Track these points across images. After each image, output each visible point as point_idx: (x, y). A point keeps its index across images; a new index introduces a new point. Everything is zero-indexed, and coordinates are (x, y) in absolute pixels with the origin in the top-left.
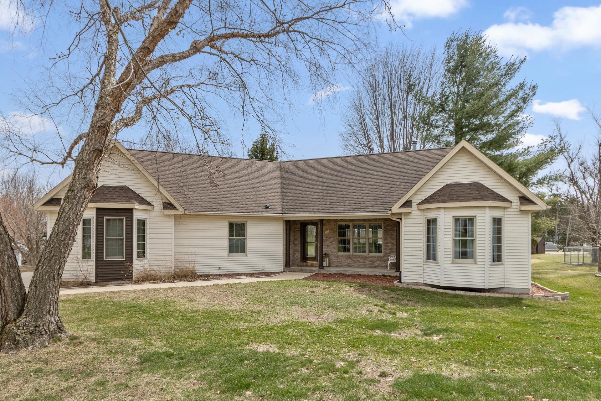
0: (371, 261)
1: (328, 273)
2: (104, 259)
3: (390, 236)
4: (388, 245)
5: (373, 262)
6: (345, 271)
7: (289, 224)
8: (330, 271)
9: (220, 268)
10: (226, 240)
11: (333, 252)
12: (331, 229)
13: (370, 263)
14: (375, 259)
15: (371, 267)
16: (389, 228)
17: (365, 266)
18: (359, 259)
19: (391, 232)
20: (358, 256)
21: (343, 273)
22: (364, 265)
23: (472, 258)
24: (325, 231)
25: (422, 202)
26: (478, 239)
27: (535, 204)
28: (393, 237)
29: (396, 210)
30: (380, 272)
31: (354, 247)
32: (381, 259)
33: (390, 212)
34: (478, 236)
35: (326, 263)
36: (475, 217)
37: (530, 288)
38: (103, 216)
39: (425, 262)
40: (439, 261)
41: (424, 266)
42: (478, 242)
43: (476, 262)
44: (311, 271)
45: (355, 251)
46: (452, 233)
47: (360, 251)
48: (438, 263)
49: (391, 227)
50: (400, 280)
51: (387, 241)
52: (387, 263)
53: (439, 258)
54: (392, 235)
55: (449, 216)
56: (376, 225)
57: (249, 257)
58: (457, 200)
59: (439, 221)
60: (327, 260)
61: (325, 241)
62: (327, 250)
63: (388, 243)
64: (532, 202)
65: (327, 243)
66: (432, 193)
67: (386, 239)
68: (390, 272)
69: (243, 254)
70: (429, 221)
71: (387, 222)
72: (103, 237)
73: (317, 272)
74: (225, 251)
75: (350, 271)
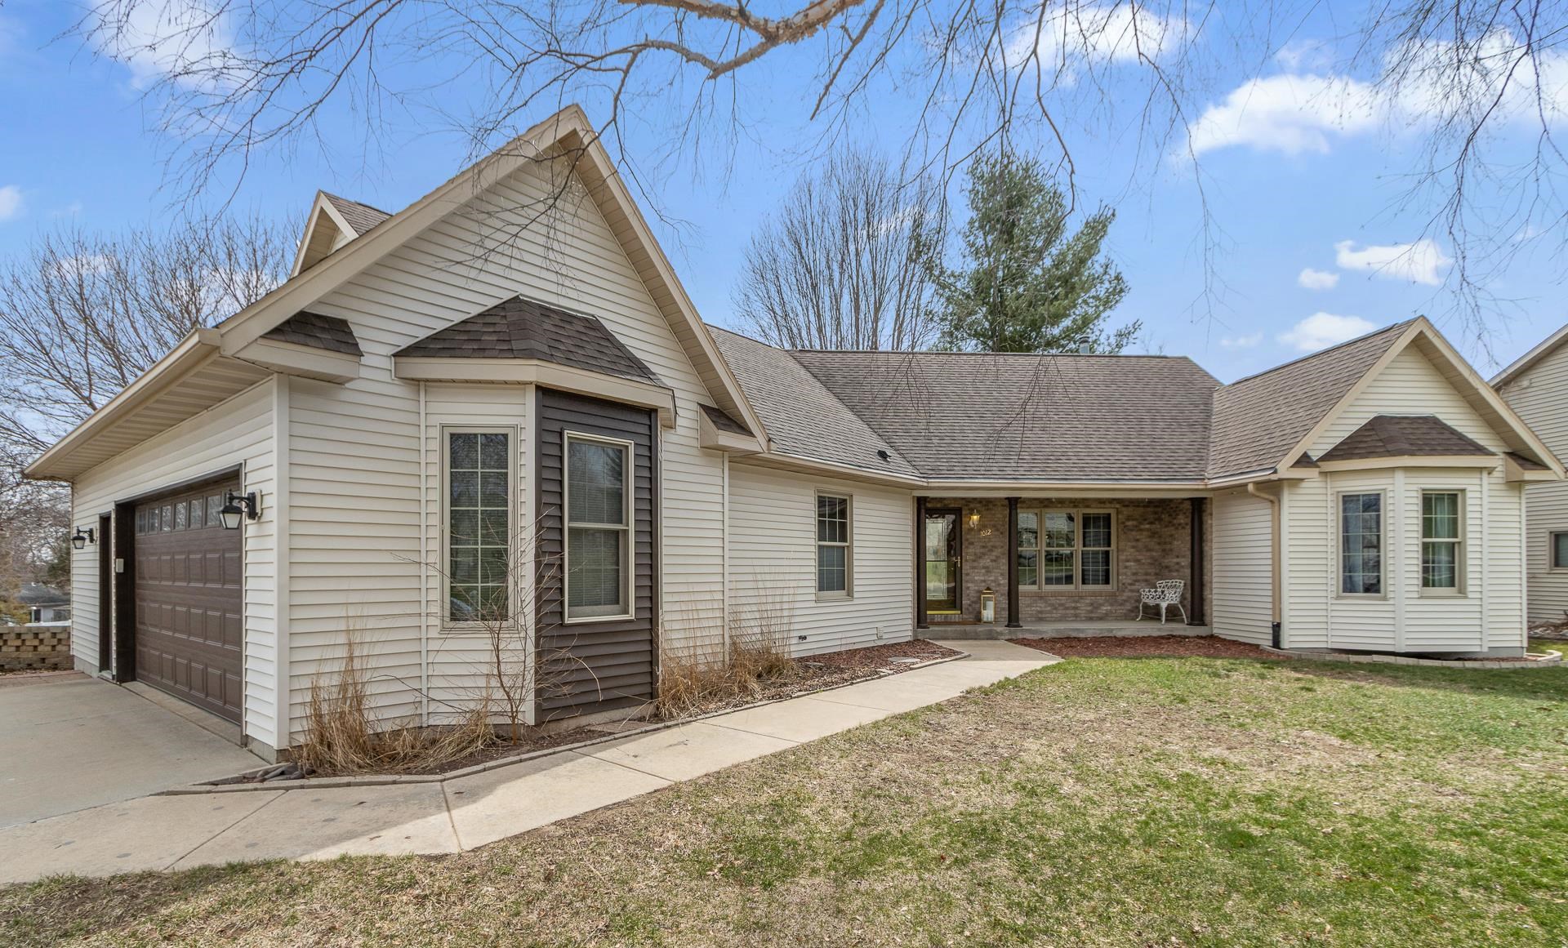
0: (1092, 604)
1: (1036, 637)
2: (568, 621)
3: (1134, 544)
4: (1128, 564)
5: (1095, 607)
6: (1079, 629)
7: (926, 508)
8: (1041, 632)
9: (805, 638)
10: (813, 549)
11: (999, 585)
12: (994, 526)
13: (1089, 608)
14: (1101, 600)
15: (1091, 619)
16: (1130, 523)
17: (1076, 618)
18: (1063, 600)
19: (1134, 533)
20: (1061, 594)
22: (1076, 616)
23: (1452, 584)
24: (980, 530)
25: (1330, 456)
26: (1469, 542)
27: (1545, 467)
28: (1140, 544)
29: (1284, 470)
30: (1159, 630)
31: (1046, 571)
32: (1112, 598)
33: (1274, 477)
34: (1469, 535)
35: (988, 614)
36: (1463, 491)
37: (1525, 644)
38: (561, 424)
39: (1338, 597)
40: (1390, 595)
41: (1334, 608)
42: (1469, 549)
43: (1463, 592)
44: (992, 636)
45: (1049, 581)
46: (1420, 529)
47: (1058, 581)
48: (1385, 598)
49: (1135, 523)
50: (1276, 643)
51: (1125, 556)
52: (1128, 606)
53: (1390, 588)
54: (1138, 540)
55: (1415, 487)
56: (1097, 518)
57: (856, 601)
58: (1432, 451)
59: (1390, 501)
60: (991, 604)
61: (979, 557)
62: (984, 581)
63: (1128, 561)
64: (1536, 463)
65: (986, 561)
66: (1347, 435)
67: (1123, 551)
68: (1181, 628)
69: (844, 593)
70: (1348, 500)
71: (1126, 511)
72: (561, 518)
73: (1007, 637)
74: (813, 583)
75: (1091, 629)
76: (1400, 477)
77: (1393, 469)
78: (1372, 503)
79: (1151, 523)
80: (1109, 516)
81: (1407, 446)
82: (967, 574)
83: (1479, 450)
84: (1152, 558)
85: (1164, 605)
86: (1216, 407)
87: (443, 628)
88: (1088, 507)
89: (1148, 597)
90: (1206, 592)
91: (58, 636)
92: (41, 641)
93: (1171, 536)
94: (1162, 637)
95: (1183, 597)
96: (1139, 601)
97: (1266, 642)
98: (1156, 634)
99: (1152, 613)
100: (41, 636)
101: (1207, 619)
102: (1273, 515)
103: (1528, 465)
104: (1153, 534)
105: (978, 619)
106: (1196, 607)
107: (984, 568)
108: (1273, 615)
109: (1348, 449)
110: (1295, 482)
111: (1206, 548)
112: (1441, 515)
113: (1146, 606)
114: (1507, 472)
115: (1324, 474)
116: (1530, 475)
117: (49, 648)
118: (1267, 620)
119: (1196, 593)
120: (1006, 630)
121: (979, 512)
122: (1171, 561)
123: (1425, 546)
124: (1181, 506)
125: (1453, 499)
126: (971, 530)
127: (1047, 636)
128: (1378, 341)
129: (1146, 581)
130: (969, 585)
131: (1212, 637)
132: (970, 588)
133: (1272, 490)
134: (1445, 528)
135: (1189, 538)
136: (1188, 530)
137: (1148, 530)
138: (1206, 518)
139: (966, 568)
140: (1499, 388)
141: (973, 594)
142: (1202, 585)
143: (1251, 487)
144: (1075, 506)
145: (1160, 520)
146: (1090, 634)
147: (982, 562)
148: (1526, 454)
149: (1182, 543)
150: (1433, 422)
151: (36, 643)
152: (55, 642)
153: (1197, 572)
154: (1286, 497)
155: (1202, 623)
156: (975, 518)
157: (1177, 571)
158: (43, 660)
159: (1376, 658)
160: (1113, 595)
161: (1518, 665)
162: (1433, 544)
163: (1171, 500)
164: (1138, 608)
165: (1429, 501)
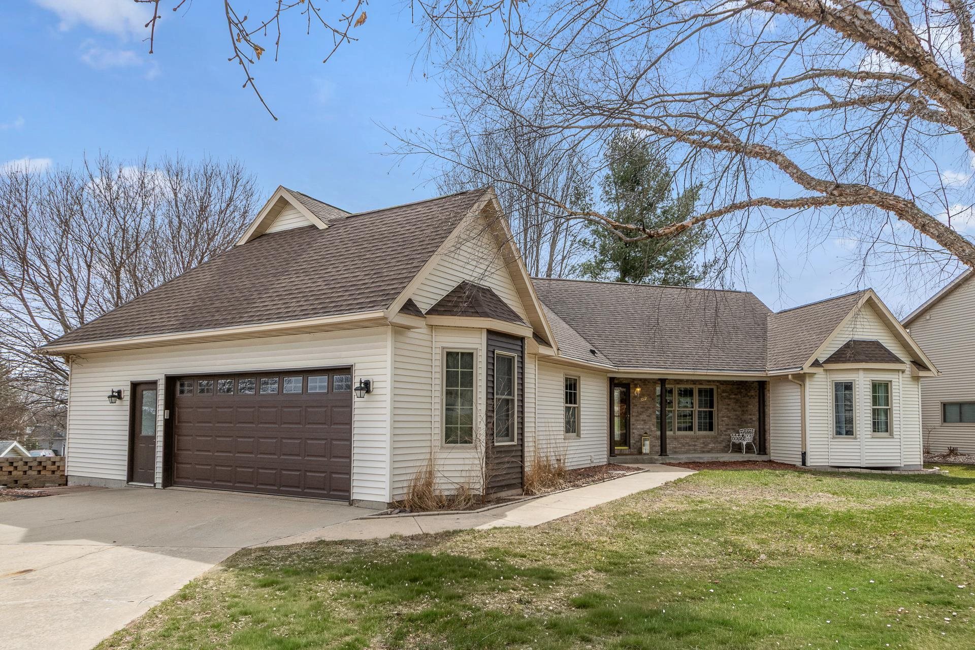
0: (704, 443)
1: (678, 462)
2: (496, 444)
3: (726, 407)
4: (723, 419)
5: (706, 444)
6: (699, 458)
7: (614, 383)
8: (679, 459)
10: (562, 408)
12: (648, 395)
13: (702, 446)
14: (708, 440)
15: (703, 452)
16: (724, 394)
18: (687, 440)
19: (726, 401)
20: (686, 437)
21: (697, 460)
22: (695, 450)
23: (887, 431)
24: (640, 397)
25: (828, 361)
26: (894, 408)
27: (929, 370)
28: (730, 407)
29: (807, 369)
30: (743, 457)
31: (678, 423)
32: (715, 439)
33: (802, 372)
34: (894, 405)
35: (646, 449)
36: (891, 381)
37: (922, 463)
38: (494, 348)
39: (833, 438)
40: (858, 436)
41: (832, 443)
42: (894, 412)
43: (892, 435)
44: (652, 462)
45: (679, 429)
46: (871, 401)
47: (685, 429)
48: (856, 438)
49: (727, 394)
50: (804, 463)
51: (722, 413)
52: (724, 444)
53: (858, 433)
54: (729, 405)
55: (868, 379)
56: (706, 391)
57: (581, 440)
58: (877, 361)
59: (857, 386)
60: (647, 443)
61: (640, 414)
62: (643, 429)
63: (723, 417)
64: (924, 367)
65: (644, 417)
66: (837, 349)
67: (721, 411)
68: (754, 457)
69: (575, 434)
70: (838, 385)
71: (722, 387)
72: (493, 394)
73: (661, 462)
74: (562, 429)
75: (707, 457)
76: (861, 373)
77: (858, 369)
78: (848, 387)
79: (735, 395)
80: (712, 390)
81: (864, 357)
82: (633, 425)
83: (897, 360)
84: (736, 415)
85: (744, 443)
86: (769, 326)
87: (442, 447)
88: (701, 384)
89: (735, 438)
90: (767, 435)
91: (29, 464)
92: (16, 468)
93: (747, 402)
94: (745, 461)
95: (754, 439)
96: (729, 441)
97: (799, 463)
98: (741, 460)
99: (737, 448)
100: (15, 464)
101: (767, 451)
102: (801, 392)
103: (921, 368)
104: (737, 401)
105: (640, 452)
106: (761, 445)
107: (643, 420)
108: (802, 448)
109: (838, 357)
110: (812, 375)
111: (766, 410)
112: (881, 394)
113: (734, 444)
114: (912, 371)
115: (826, 370)
116: (922, 374)
117: (21, 473)
118: (799, 451)
119: (762, 436)
120: (660, 458)
121: (640, 387)
122: (747, 417)
123: (874, 410)
124: (753, 385)
125: (886, 386)
126: (635, 397)
127: (682, 461)
128: (851, 299)
129: (733, 429)
130: (634, 431)
131: (770, 461)
132: (635, 432)
133: (801, 379)
134: (882, 401)
135: (757, 404)
136: (757, 398)
137: (734, 398)
138: (766, 392)
139: (632, 420)
140: (906, 326)
141: (636, 436)
142: (765, 431)
143: (790, 377)
144: (694, 384)
145: (741, 393)
146: (706, 460)
147: (642, 417)
148: (918, 362)
149: (754, 407)
150: (877, 345)
151: (11, 469)
152: (26, 468)
153: (762, 423)
154: (808, 383)
155: (765, 454)
156: (638, 390)
157: (751, 423)
158: (16, 482)
159: (851, 470)
160: (715, 437)
161: (916, 473)
162: (878, 409)
163: (746, 382)
164: (729, 445)
165: (875, 386)
